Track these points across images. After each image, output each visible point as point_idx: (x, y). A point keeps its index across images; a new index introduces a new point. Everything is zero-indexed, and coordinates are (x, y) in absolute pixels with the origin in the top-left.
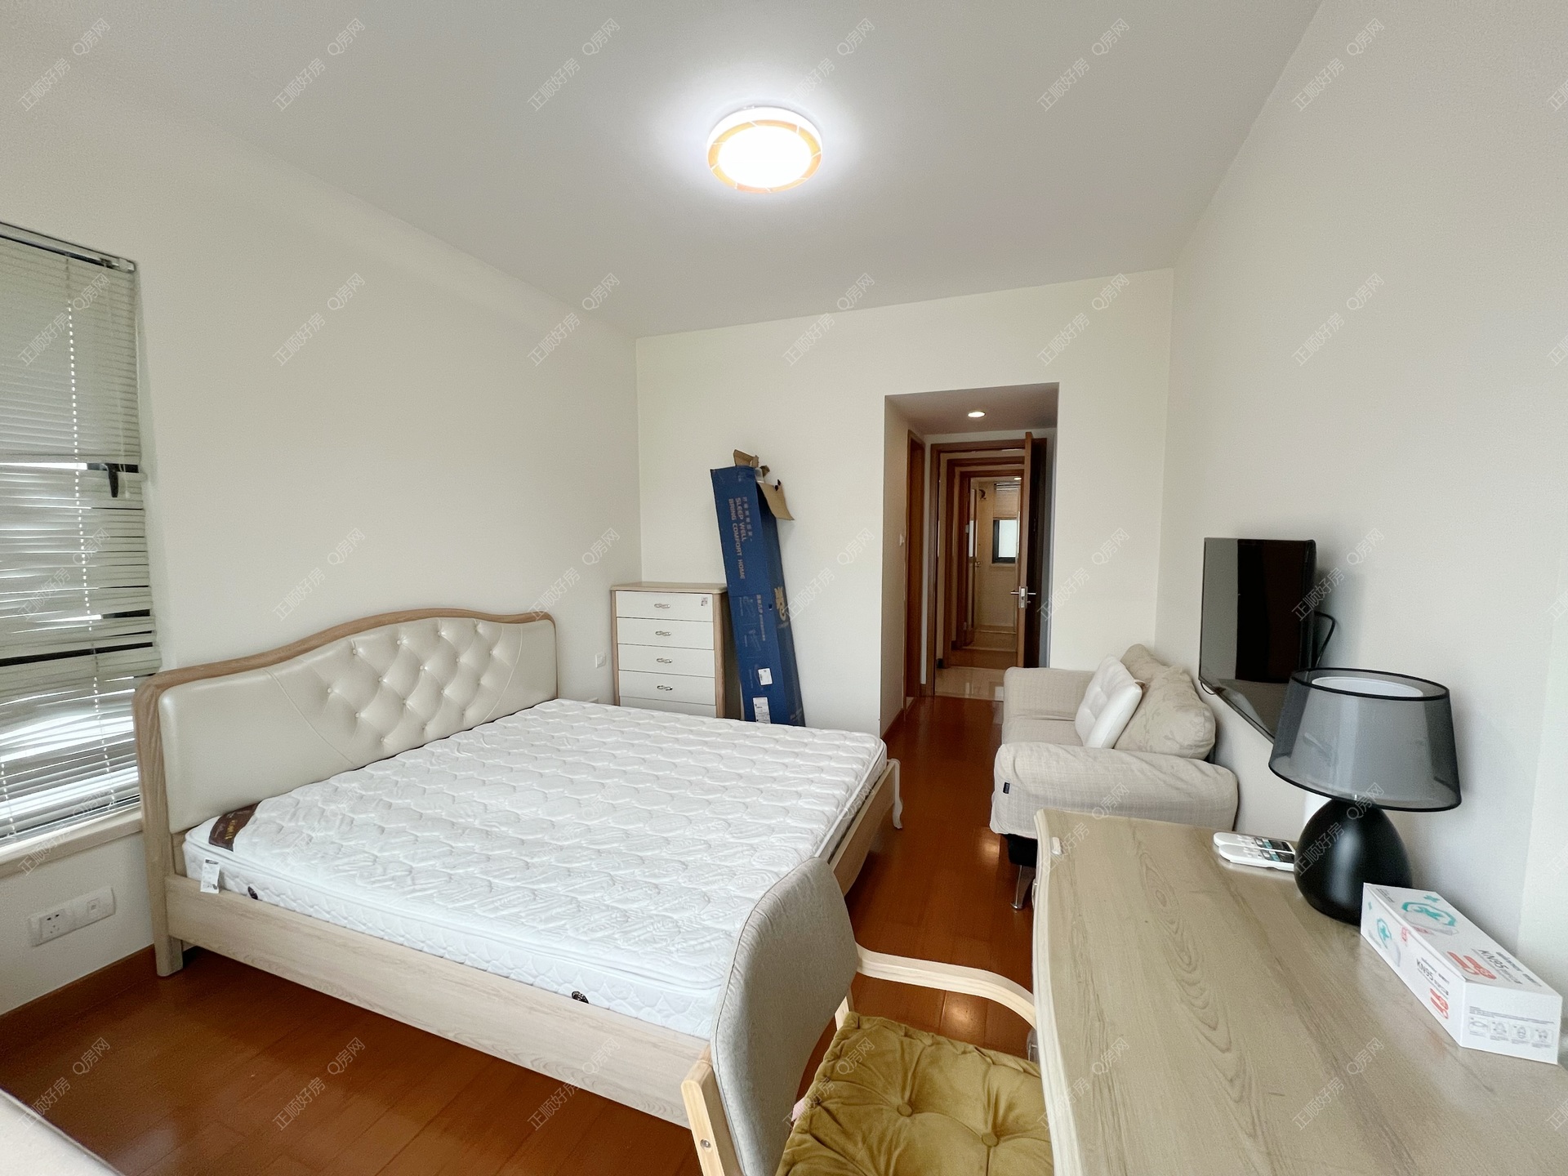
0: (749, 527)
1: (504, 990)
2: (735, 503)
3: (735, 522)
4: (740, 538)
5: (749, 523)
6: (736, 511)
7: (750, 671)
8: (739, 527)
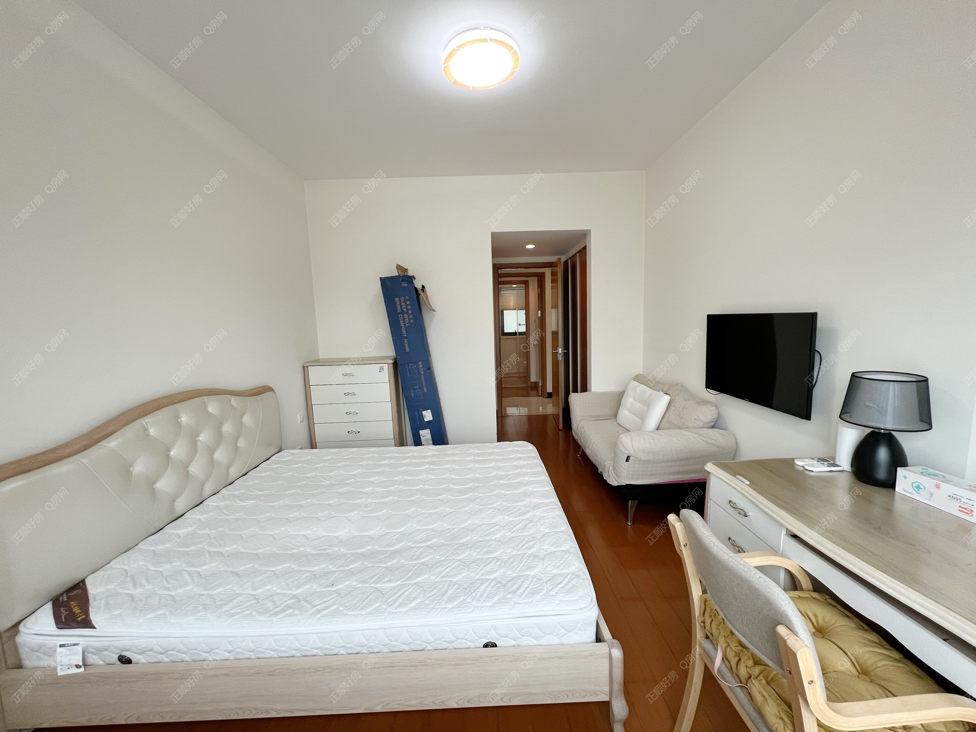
0: (411, 317)
1: (431, 659)
2: (400, 301)
3: (400, 313)
4: (405, 324)
5: (411, 314)
6: (401, 307)
7: (416, 413)
8: (403, 317)
